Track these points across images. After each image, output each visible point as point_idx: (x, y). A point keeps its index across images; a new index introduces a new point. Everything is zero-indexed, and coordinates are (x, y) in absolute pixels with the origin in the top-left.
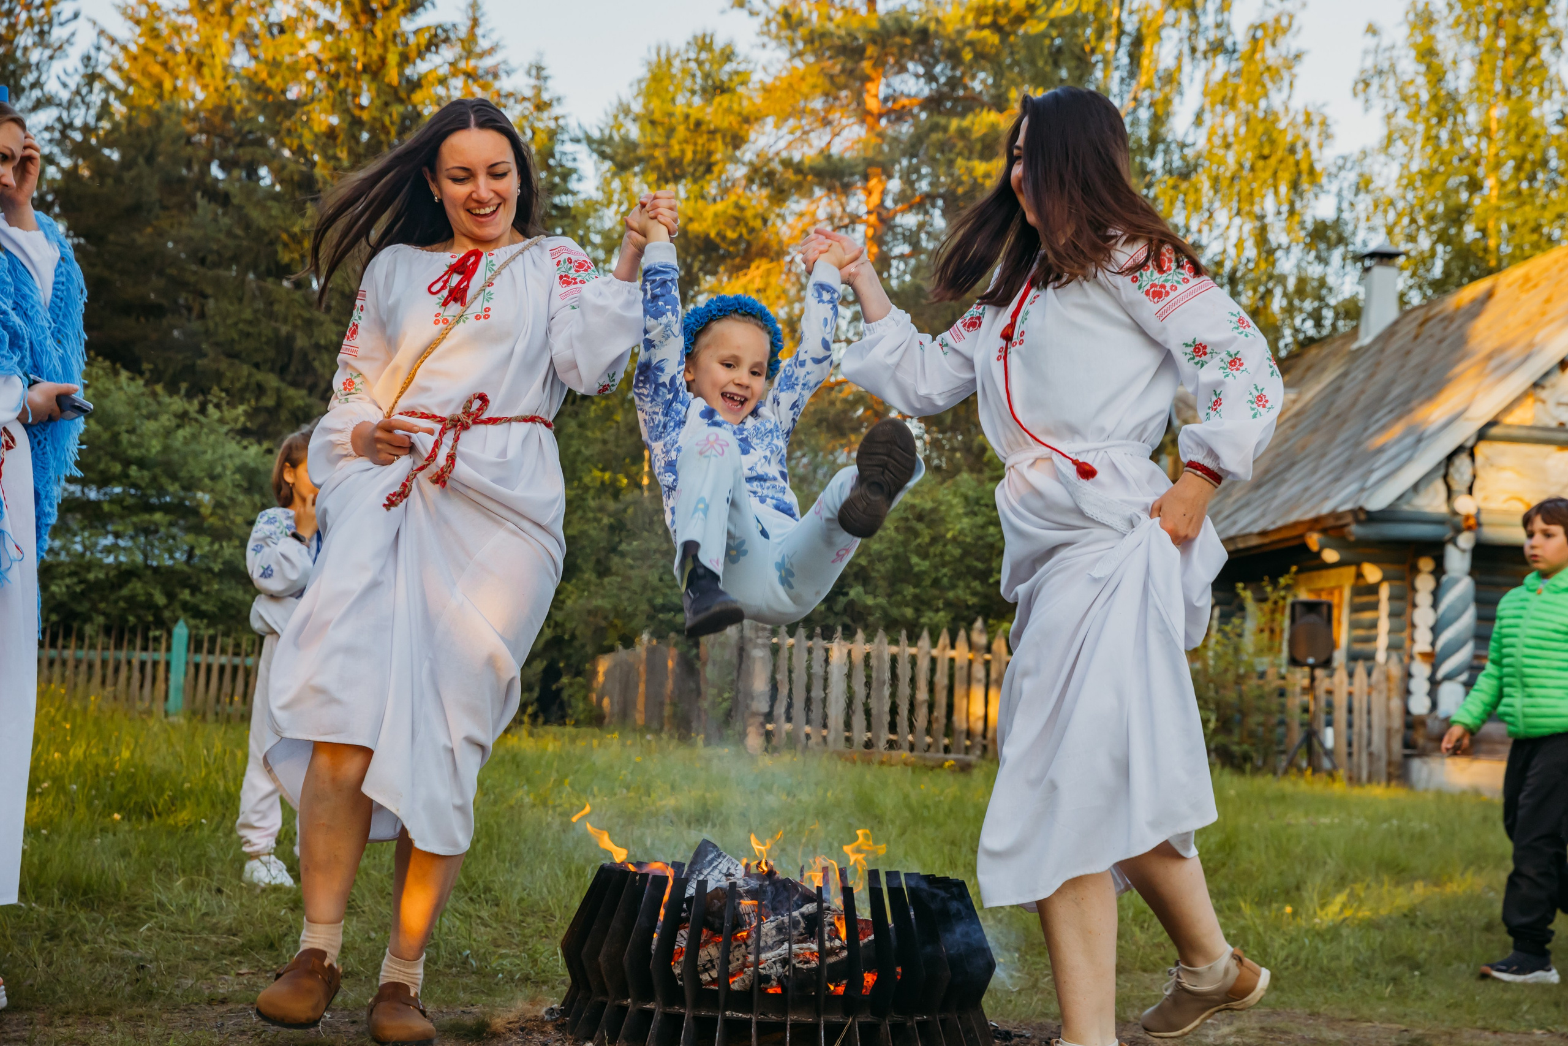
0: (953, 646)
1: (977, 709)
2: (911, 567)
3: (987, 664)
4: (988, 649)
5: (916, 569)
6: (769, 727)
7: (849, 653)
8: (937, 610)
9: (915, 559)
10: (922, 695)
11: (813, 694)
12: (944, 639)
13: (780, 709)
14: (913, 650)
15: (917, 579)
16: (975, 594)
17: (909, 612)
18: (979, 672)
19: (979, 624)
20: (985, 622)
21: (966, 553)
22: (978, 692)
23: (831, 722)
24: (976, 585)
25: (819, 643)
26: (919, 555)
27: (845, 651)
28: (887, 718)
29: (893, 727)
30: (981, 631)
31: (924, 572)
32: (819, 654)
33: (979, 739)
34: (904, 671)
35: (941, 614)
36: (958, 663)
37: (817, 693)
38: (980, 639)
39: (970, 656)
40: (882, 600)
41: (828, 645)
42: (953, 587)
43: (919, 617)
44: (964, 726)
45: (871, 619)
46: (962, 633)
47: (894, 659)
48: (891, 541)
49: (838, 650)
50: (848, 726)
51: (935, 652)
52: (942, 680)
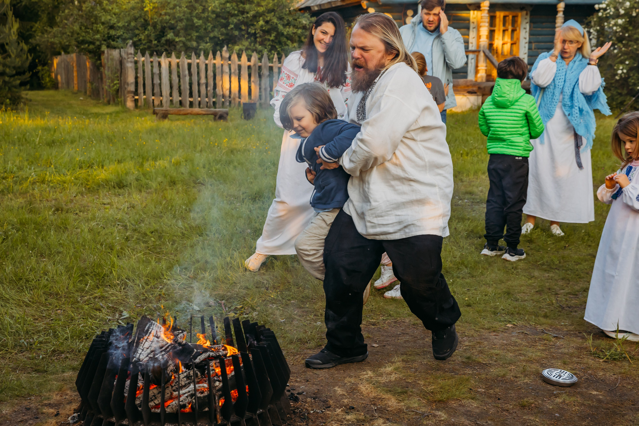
0: (214, 58)
1: (227, 86)
2: (194, 24)
3: (230, 65)
4: (230, 58)
5: (197, 25)
6: (137, 97)
7: (170, 63)
8: (207, 43)
9: (195, 20)
10: (203, 81)
11: (155, 82)
12: (211, 56)
13: (141, 90)
14: (198, 61)
15: (197, 29)
16: (222, 34)
17: (195, 44)
18: (226, 69)
19: (225, 48)
20: (228, 47)
21: (218, 16)
22: (226, 78)
23: (164, 93)
24: (223, 30)
25: (155, 59)
26: (197, 18)
27: (168, 63)
28: (188, 92)
29: (191, 95)
30: (226, 51)
31: (200, 26)
32: (156, 65)
33: (228, 98)
34: (194, 70)
35: (209, 44)
36: (217, 65)
37: (157, 81)
38: (226, 55)
39: (222, 62)
40: (183, 39)
41: (159, 60)
42: (213, 31)
43: (199, 46)
44: (221, 93)
45: (178, 47)
46: (218, 53)
47: (189, 65)
48: (184, 12)
49: (164, 62)
50: (171, 95)
51: (207, 62)
52: (210, 73)
